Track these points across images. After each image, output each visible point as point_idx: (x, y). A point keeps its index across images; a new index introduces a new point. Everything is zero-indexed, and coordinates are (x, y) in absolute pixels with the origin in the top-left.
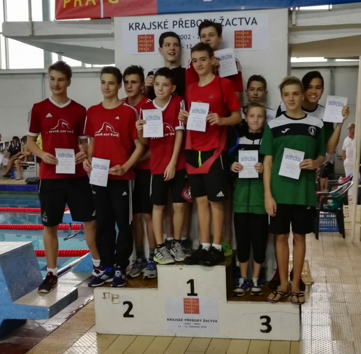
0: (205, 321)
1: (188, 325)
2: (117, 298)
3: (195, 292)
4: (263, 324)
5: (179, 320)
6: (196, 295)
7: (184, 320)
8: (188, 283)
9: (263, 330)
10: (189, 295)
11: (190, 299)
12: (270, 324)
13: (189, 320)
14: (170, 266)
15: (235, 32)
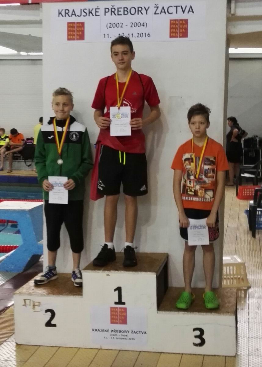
0: (133, 332)
1: (115, 337)
2: (39, 306)
3: (123, 301)
4: (196, 337)
5: (106, 331)
6: (124, 303)
7: (110, 331)
8: (115, 290)
9: (196, 344)
10: (116, 303)
11: (117, 308)
12: (204, 337)
13: (116, 332)
14: (96, 272)
15: (171, 20)
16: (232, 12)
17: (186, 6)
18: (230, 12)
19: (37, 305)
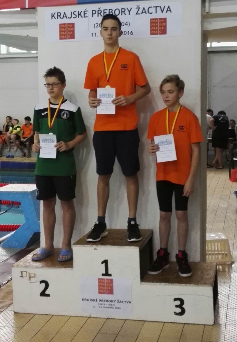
0: (119, 302)
1: (103, 306)
2: (34, 277)
3: (109, 273)
4: (177, 306)
5: (94, 300)
6: (110, 275)
7: (98, 300)
8: (102, 263)
9: (177, 313)
10: (103, 275)
11: (104, 279)
12: (184, 306)
13: (104, 301)
14: (85, 246)
15: (151, 19)
16: (207, 10)
17: (165, 7)
18: (205, 11)
19: (32, 277)
